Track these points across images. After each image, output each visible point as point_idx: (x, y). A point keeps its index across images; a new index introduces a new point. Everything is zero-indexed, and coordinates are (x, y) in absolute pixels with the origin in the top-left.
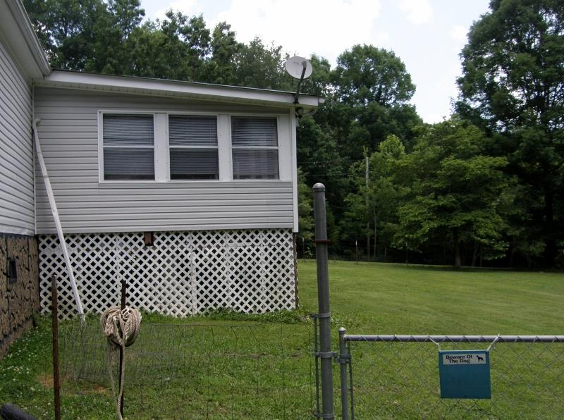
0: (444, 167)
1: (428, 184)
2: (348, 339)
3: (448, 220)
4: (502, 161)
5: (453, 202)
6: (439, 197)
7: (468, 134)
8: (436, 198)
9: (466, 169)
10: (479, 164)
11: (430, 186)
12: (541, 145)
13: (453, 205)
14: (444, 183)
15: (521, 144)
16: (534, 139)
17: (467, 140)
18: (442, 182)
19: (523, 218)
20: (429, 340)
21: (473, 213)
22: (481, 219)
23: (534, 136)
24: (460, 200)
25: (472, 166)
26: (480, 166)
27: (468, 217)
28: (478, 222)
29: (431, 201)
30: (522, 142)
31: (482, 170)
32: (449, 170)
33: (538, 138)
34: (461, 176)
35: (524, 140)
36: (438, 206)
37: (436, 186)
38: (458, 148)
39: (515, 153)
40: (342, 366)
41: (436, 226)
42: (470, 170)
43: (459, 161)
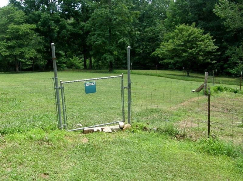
0: (9, 28)
1: (2, 36)
2: (63, 83)
3: (13, 52)
4: (34, 26)
5: (15, 44)
6: (8, 42)
7: (19, 14)
8: (7, 42)
9: (19, 29)
10: (25, 27)
11: (3, 37)
12: (49, 20)
13: (15, 45)
14: (10, 35)
15: (41, 19)
16: (46, 17)
17: (19, 16)
18: (9, 35)
19: (43, 50)
20: (82, 81)
21: (24, 48)
22: (27, 51)
23: (46, 16)
24: (17, 43)
25: (22, 28)
26: (26, 28)
27: (22, 50)
28: (26, 52)
29: (5, 44)
30: (41, 18)
31: (27, 30)
32: (12, 29)
33: (48, 17)
34: (17, 32)
35: (42, 18)
36: (8, 46)
37: (6, 37)
38: (15, 20)
39: (38, 23)
40: (62, 90)
41: (8, 55)
42: (21, 30)
43: (16, 26)
